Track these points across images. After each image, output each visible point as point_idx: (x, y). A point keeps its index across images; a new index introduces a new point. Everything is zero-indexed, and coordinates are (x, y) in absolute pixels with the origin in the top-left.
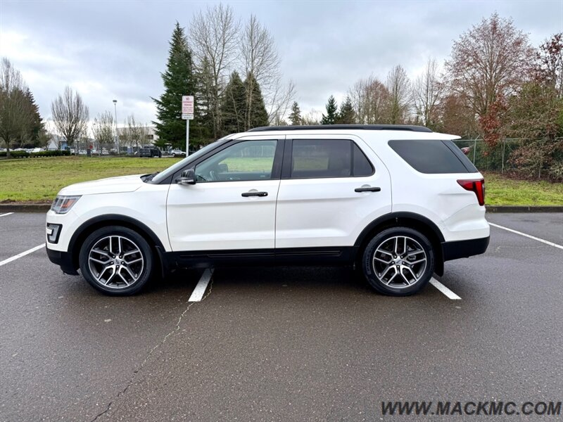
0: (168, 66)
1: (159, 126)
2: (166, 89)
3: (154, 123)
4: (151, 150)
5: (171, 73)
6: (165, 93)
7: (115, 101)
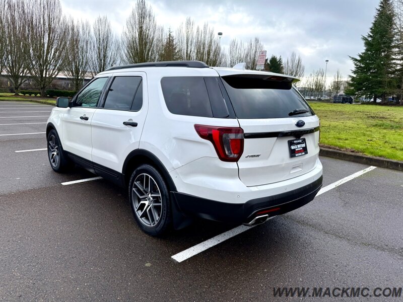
0: (371, 29)
1: (353, 79)
2: (365, 48)
3: (350, 76)
4: (343, 98)
5: (371, 34)
6: (364, 51)
7: (327, 61)
